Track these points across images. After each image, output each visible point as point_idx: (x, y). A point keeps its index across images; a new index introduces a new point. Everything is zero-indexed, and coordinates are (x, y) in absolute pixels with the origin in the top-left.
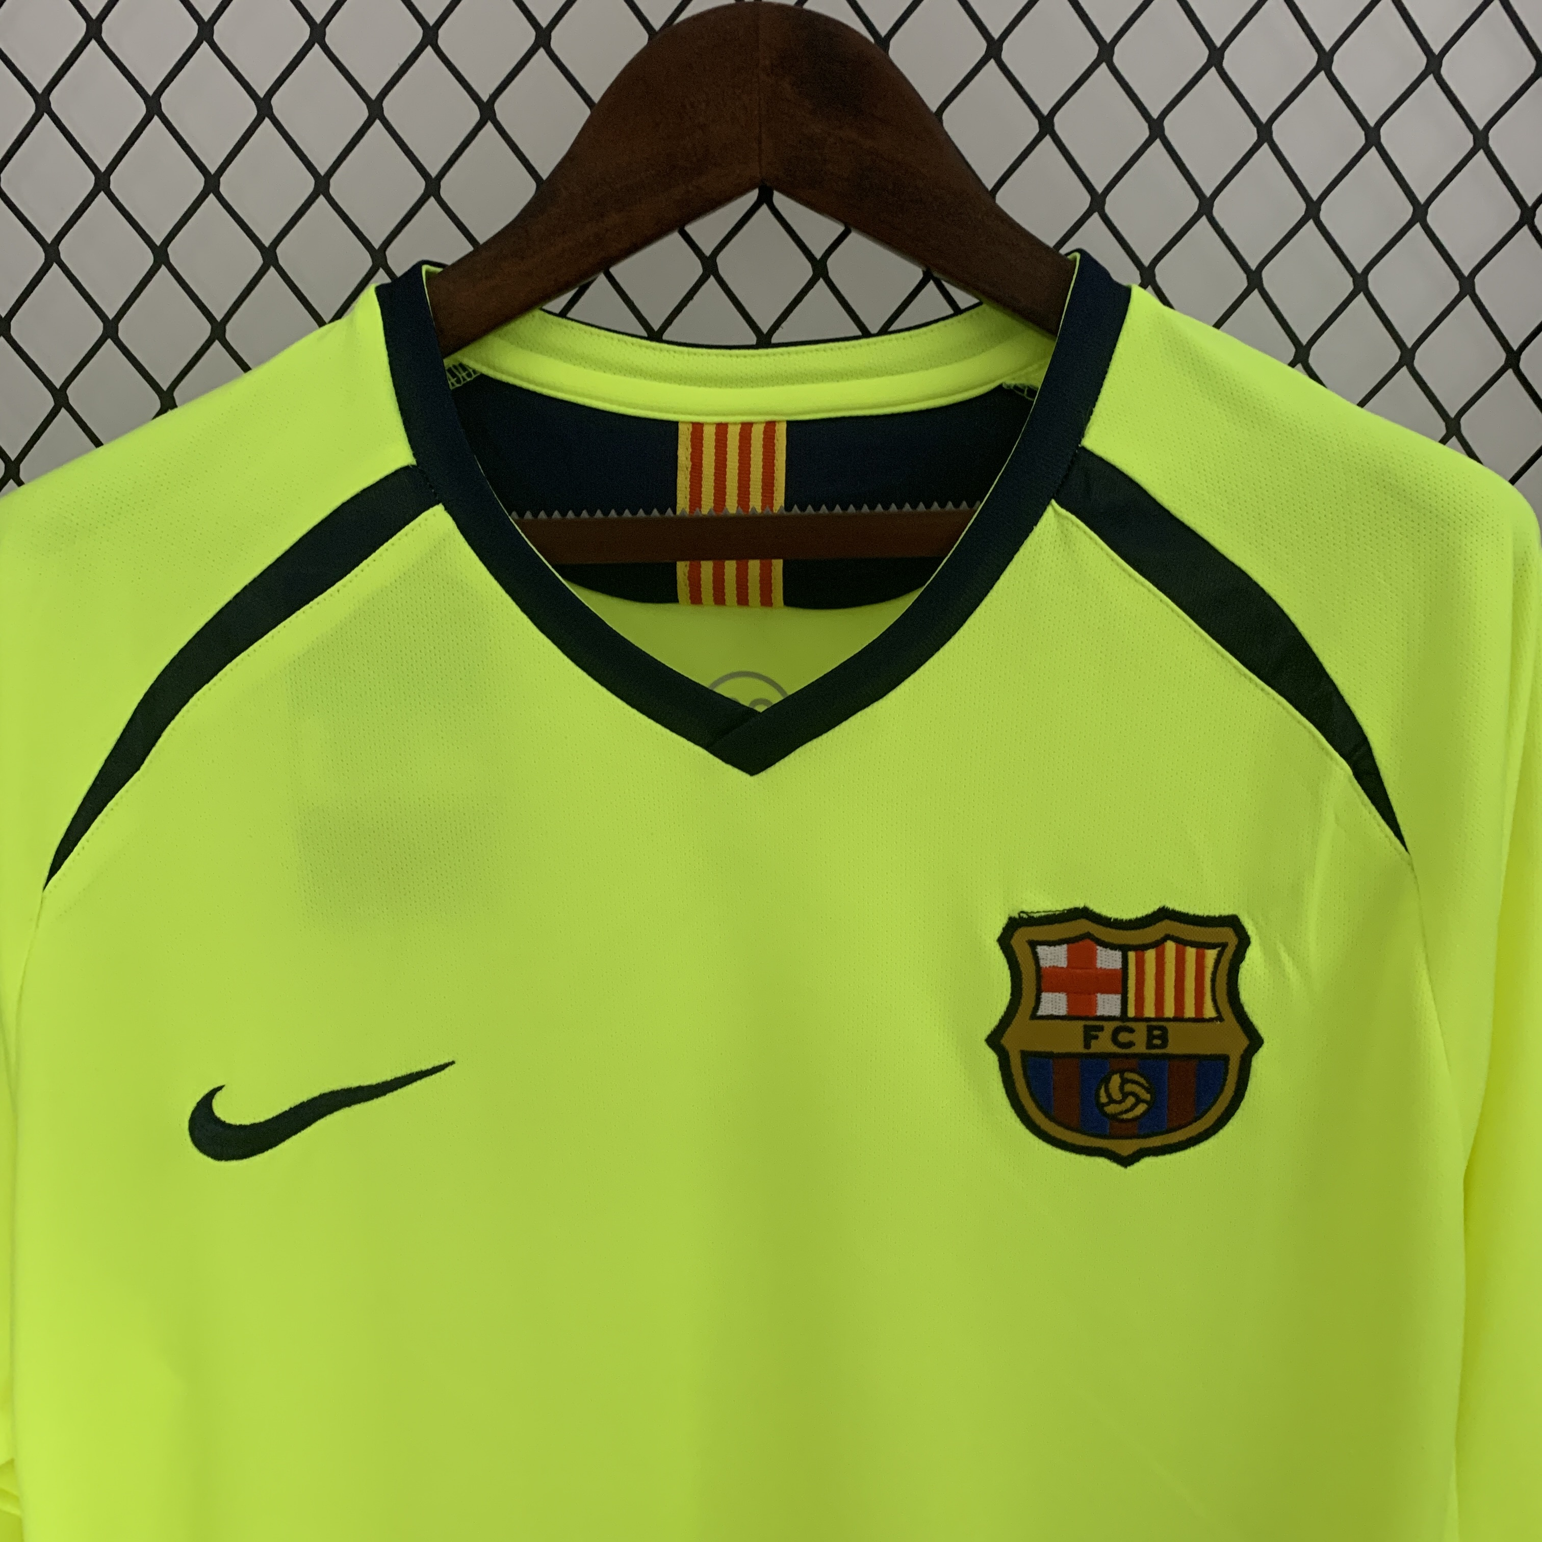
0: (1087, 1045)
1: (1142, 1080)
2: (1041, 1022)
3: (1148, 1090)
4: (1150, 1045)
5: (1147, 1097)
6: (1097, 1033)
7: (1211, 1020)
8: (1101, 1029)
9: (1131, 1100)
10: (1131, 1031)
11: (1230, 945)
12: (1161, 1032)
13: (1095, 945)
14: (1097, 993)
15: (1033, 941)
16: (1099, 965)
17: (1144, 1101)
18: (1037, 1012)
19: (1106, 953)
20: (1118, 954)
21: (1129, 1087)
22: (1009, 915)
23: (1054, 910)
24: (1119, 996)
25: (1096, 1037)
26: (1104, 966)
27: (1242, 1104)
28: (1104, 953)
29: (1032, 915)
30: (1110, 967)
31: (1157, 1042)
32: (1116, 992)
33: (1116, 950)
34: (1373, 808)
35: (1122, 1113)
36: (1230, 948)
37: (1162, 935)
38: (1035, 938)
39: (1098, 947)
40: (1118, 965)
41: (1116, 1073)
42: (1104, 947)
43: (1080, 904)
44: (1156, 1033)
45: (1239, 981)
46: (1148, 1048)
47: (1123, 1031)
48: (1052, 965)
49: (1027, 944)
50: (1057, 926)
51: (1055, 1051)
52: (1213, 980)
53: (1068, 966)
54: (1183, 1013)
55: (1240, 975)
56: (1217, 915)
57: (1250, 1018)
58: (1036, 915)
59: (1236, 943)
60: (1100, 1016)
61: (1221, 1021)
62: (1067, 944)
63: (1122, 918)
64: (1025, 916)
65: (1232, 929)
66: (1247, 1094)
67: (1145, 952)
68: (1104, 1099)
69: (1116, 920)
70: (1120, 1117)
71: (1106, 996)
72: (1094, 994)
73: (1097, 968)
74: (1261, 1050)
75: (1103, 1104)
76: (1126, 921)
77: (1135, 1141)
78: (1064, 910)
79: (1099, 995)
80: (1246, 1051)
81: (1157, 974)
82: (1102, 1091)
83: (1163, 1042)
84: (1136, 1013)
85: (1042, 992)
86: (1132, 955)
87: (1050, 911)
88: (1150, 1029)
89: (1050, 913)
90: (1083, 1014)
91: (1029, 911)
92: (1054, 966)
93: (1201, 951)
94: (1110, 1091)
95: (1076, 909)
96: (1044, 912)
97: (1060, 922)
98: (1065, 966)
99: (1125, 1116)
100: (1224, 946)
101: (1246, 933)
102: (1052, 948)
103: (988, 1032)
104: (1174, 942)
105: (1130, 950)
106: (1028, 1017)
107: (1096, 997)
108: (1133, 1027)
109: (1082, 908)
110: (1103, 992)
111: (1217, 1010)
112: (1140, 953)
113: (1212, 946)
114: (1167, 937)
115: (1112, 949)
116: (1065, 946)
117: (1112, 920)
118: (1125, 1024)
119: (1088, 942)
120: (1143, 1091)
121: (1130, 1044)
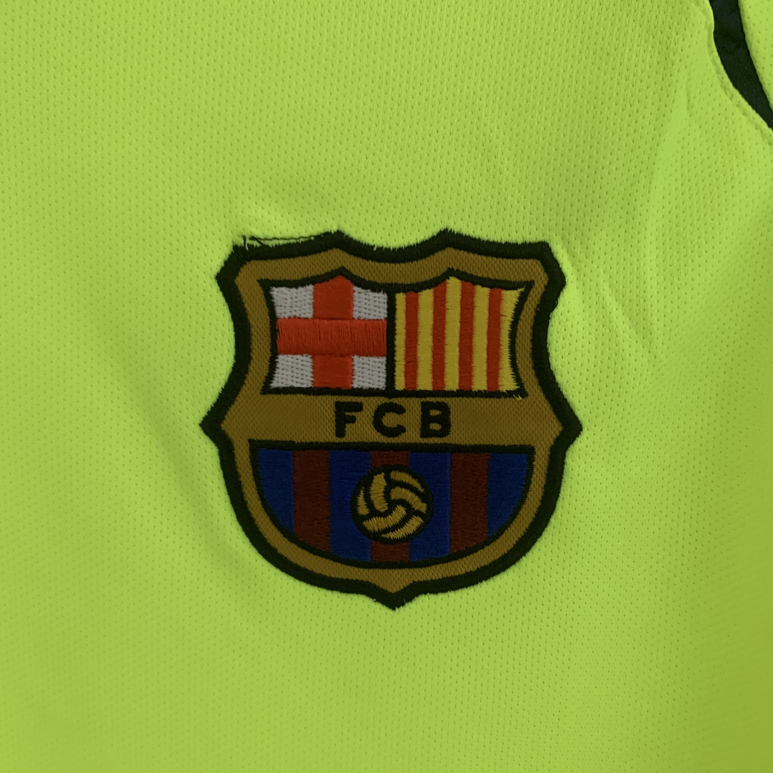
0: (340, 432)
1: (415, 483)
2: (275, 397)
3: (423, 497)
4: (425, 433)
5: (421, 507)
6: (353, 414)
7: (510, 394)
8: (359, 407)
9: (400, 511)
10: (400, 410)
11: (536, 285)
12: (441, 413)
13: (351, 284)
14: (354, 355)
15: (267, 280)
16: (356, 315)
17: (418, 513)
18: (271, 383)
19: (367, 297)
20: (382, 297)
21: (397, 493)
22: (233, 242)
23: (297, 236)
24: (384, 360)
25: (353, 420)
26: (363, 316)
27: (552, 520)
28: (363, 295)
29: (266, 243)
30: (372, 317)
31: (435, 426)
32: (378, 355)
33: (379, 291)
34: (736, 93)
35: (387, 530)
36: (536, 289)
37: (443, 269)
38: (271, 277)
39: (356, 288)
40: (382, 314)
41: (379, 473)
42: (363, 288)
43: (331, 227)
44: (434, 413)
45: (549, 336)
46: (423, 436)
47: (389, 411)
48: (292, 315)
49: (257, 284)
50: (300, 260)
51: (297, 440)
52: (513, 335)
53: (314, 315)
54: (471, 383)
55: (550, 329)
56: (520, 242)
57: (564, 392)
58: (271, 244)
59: (546, 283)
60: (357, 389)
61: (523, 397)
62: (313, 284)
63: (388, 246)
64: (255, 243)
65: (539, 262)
66: (559, 504)
67: (420, 293)
68: (363, 510)
69: (380, 249)
70: (384, 536)
71: (366, 359)
72: (349, 355)
73: (353, 318)
74: (578, 440)
75: (362, 516)
76: (394, 249)
77: (406, 571)
78: (311, 236)
79: (356, 358)
80: (557, 440)
81: (435, 327)
82: (361, 500)
83: (443, 428)
84: (406, 384)
85: (278, 354)
86: (401, 298)
87: (291, 238)
88: (426, 407)
89: (292, 241)
90: (334, 385)
91: (262, 236)
92: (295, 317)
93: (496, 290)
94: (372, 497)
95: (327, 234)
96: (282, 239)
97: (305, 254)
98: (310, 316)
99: (392, 535)
100: (529, 285)
101: (560, 270)
102: (294, 290)
103: (203, 413)
104: (459, 278)
105: (399, 292)
106: (259, 392)
107: (353, 360)
108: (403, 405)
109: (335, 233)
110: (361, 354)
111: (518, 379)
112: (412, 294)
113: (511, 286)
114: (451, 272)
115: (374, 290)
116: (310, 288)
117: (375, 249)
118: (391, 400)
119: (340, 280)
120: (417, 498)
121: (400, 430)
